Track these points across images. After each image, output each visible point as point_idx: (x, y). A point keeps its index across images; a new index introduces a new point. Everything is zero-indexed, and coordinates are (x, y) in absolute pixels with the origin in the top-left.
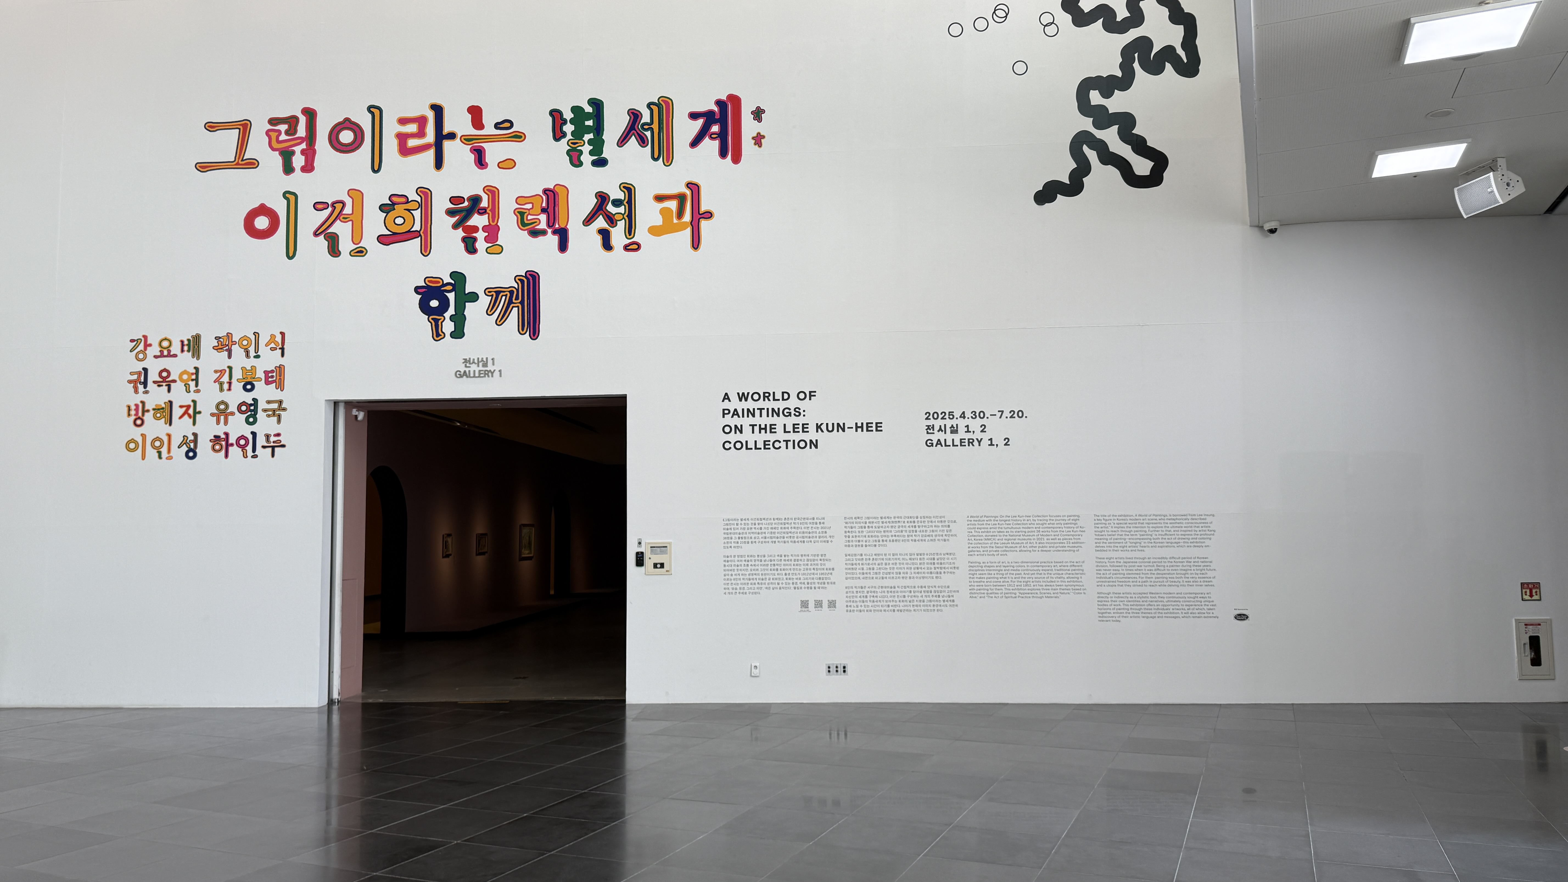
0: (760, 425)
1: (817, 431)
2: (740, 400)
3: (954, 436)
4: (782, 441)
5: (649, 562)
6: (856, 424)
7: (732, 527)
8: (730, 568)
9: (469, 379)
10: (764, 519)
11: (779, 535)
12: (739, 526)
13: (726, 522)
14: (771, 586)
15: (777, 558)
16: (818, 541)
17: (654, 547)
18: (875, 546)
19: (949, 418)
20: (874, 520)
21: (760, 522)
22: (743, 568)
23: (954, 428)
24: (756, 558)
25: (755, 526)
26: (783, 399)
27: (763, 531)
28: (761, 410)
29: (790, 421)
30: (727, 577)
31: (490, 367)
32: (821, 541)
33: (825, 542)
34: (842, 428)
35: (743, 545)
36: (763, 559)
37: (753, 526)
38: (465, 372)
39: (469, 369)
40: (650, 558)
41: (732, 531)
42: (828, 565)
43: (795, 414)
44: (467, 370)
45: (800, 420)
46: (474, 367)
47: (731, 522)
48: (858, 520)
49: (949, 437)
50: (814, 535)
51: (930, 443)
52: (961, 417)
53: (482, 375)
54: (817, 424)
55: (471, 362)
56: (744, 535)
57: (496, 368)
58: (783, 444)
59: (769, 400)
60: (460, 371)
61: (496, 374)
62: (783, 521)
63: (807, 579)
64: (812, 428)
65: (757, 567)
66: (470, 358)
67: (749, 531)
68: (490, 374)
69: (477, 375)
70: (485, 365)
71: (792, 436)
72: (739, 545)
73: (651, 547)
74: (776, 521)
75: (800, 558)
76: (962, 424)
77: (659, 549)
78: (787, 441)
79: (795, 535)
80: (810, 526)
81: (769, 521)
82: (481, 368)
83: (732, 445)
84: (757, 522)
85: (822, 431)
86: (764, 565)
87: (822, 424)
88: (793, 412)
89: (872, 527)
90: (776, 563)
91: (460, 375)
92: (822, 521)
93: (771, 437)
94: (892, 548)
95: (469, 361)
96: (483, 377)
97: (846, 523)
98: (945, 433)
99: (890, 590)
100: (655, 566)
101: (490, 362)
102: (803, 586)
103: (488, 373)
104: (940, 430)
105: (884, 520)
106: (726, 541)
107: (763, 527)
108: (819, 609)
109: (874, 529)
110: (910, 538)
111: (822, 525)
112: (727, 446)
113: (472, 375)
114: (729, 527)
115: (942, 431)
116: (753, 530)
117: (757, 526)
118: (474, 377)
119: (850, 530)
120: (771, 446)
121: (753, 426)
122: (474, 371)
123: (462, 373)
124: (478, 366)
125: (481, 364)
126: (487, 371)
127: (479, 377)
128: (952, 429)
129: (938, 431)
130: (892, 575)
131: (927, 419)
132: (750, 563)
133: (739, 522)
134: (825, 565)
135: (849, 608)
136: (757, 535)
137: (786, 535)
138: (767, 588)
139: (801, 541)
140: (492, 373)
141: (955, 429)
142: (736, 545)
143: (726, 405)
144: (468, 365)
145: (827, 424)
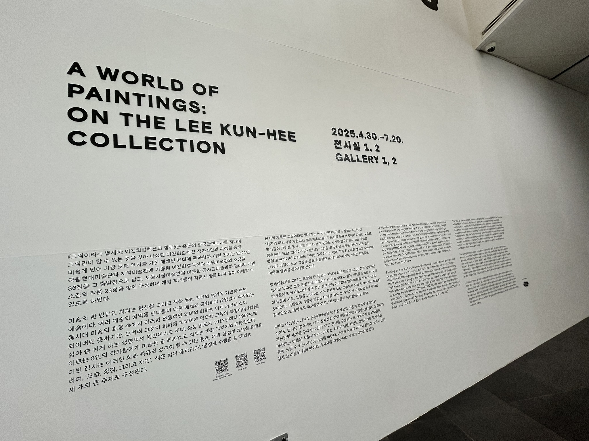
0: (138, 116)
1: (223, 133)
2: (103, 77)
3: (357, 152)
4: (174, 140)
6: (268, 130)
7: (88, 267)
10: (149, 249)
11: (175, 271)
12: (103, 265)
13: (74, 261)
14: (166, 352)
15: (174, 305)
16: (234, 272)
18: (303, 268)
20: (299, 238)
21: (142, 253)
22: (111, 333)
23: (356, 145)
24: (138, 312)
25: (133, 262)
26: (173, 89)
27: (148, 267)
28: (139, 96)
29: (185, 118)
30: (76, 358)
32: (239, 272)
33: (243, 271)
34: (252, 133)
35: (110, 295)
36: (149, 311)
37: (130, 262)
41: (89, 274)
42: (251, 301)
43: (191, 109)
45: (199, 117)
47: (84, 259)
48: (281, 240)
50: (229, 264)
51: (339, 158)
52: (360, 136)
54: (222, 125)
56: (114, 278)
58: (176, 145)
59: (152, 86)
62: (182, 249)
63: (222, 327)
64: (216, 129)
65: (139, 327)
67: (123, 270)
71: (188, 136)
72: (103, 295)
74: (170, 250)
75: (210, 299)
76: (362, 142)
78: (182, 142)
79: (201, 268)
80: (222, 252)
81: (159, 252)
83: (87, 139)
84: (137, 254)
85: (229, 134)
86: (153, 321)
87: (228, 126)
88: (188, 107)
89: (297, 246)
90: (172, 313)
92: (238, 244)
93: (159, 135)
94: (320, 268)
97: (268, 244)
98: (350, 149)
99: (323, 318)
102: (217, 339)
104: (346, 146)
105: (308, 237)
106: (74, 292)
107: (147, 261)
108: (244, 367)
109: (299, 249)
110: (336, 255)
111: (238, 250)
112: (77, 138)
114: (81, 268)
116: (131, 268)
117: (137, 261)
119: (273, 252)
120: (157, 146)
121: (127, 116)
130: (323, 300)
131: (334, 134)
132: (125, 323)
133: (104, 257)
135: (282, 354)
136: (138, 275)
137: (186, 270)
138: (158, 358)
139: (210, 275)
142: (97, 296)
143: (76, 79)
145: (235, 127)
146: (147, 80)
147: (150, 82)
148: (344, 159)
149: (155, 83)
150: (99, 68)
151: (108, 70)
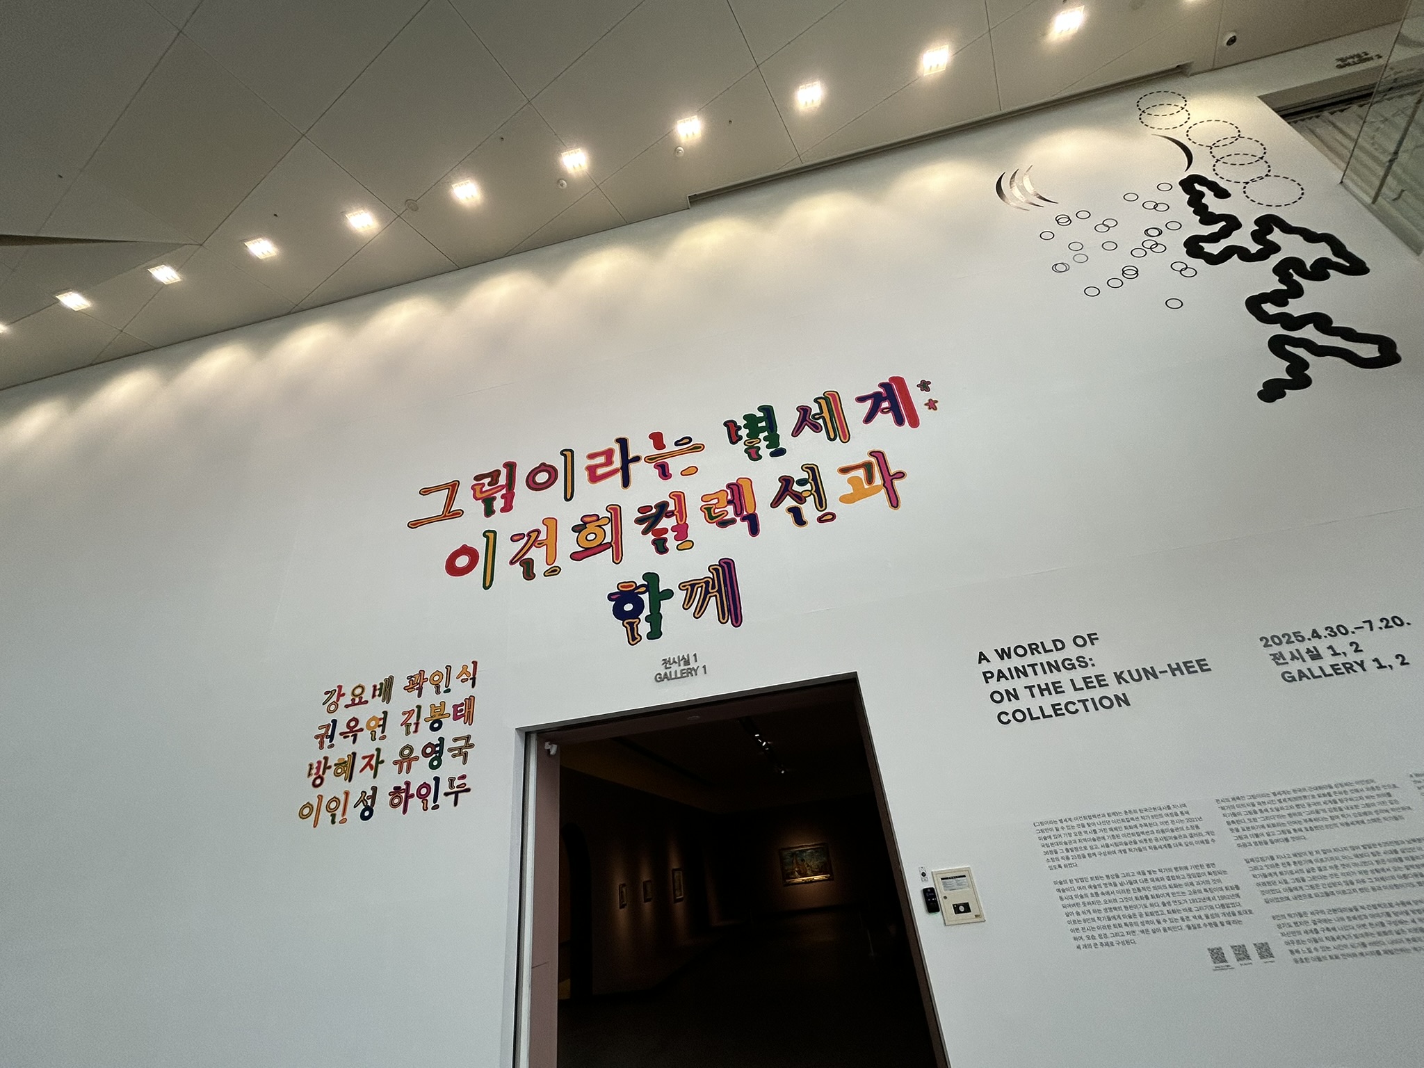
0: (1039, 686)
1: (1120, 683)
2: (1002, 658)
3: (1318, 663)
4: (1077, 702)
5: (946, 905)
6: (1169, 665)
7: (1051, 833)
8: (1072, 902)
9: (671, 681)
10: (1094, 816)
11: (1127, 840)
12: (1061, 832)
13: (1040, 828)
14: (1150, 927)
15: (1138, 877)
16: (1191, 843)
17: (947, 878)
18: (1287, 840)
19: (1297, 640)
20: (1266, 799)
21: (1090, 821)
22: (1092, 899)
23: (1312, 652)
24: (1106, 881)
25: (1084, 829)
26: (1057, 649)
27: (1100, 834)
28: (1033, 666)
29: (1078, 675)
30: (1072, 918)
31: (693, 665)
32: (1197, 843)
33: (1202, 842)
34: (1151, 673)
35: (1077, 861)
36: (1117, 881)
37: (1082, 830)
38: (666, 674)
39: (669, 670)
40: (945, 898)
41: (1054, 840)
42: (1227, 881)
43: (1079, 665)
44: (668, 671)
45: (1090, 672)
46: (675, 667)
47: (1046, 826)
48: (1239, 802)
49: (1314, 665)
50: (1182, 833)
51: (1289, 677)
52: (1313, 637)
53: (684, 675)
54: (1115, 673)
55: (672, 662)
56: (1075, 845)
57: (700, 664)
58: (1080, 706)
59: (1039, 653)
60: (660, 674)
61: (701, 671)
62: (1124, 817)
63: (1200, 909)
64: (1110, 679)
65: (1113, 897)
66: (670, 658)
67: (1079, 837)
68: (693, 672)
69: (679, 675)
70: (687, 663)
71: (1086, 694)
72: (1071, 861)
73: (942, 879)
74: (1114, 818)
75: (1174, 873)
76: (1322, 645)
77: (954, 880)
78: (1084, 702)
79: (1152, 836)
80: (1169, 819)
81: (1104, 819)
82: (682, 667)
83: (1010, 717)
84: (1085, 822)
85: (1127, 682)
86: (1123, 891)
87: (1122, 673)
88: (1077, 664)
89: (1267, 810)
90: (1141, 885)
91: (660, 678)
92: (1184, 809)
93: (1062, 699)
94: (1315, 841)
95: (669, 661)
96: (685, 677)
97: (1223, 808)
98: (1304, 661)
99: (1351, 914)
100: (957, 910)
101: (692, 659)
102: (1200, 922)
103: (691, 672)
104: (1293, 658)
105: (1279, 797)
106: (1049, 857)
107: (1097, 828)
108: (1245, 962)
109: (1271, 814)
110: (1337, 821)
111: (1186, 816)
112: (1005, 719)
113: (673, 677)
114: (1046, 834)
115: (1298, 659)
116: (1085, 836)
117: (1087, 829)
118: (676, 678)
119: (1234, 819)
120: (1064, 711)
121: (1030, 688)
122: (676, 671)
123: (662, 676)
124: (680, 666)
125: (682, 663)
126: (690, 669)
127: (682, 677)
128: (1310, 654)
129: (1292, 659)
130: (1340, 888)
131: (1266, 645)
132: (1099, 891)
133: (1059, 825)
134: (1219, 881)
135: (1297, 956)
136: (1093, 843)
137: (1137, 838)
138: (1142, 932)
139: (1165, 846)
140: (696, 671)
141: (1315, 653)
142: (1067, 862)
143: (985, 666)
144: (668, 666)
145: (1129, 671)
146: (1034, 648)
147: (1036, 649)
148: (1297, 678)
149: (1040, 649)
150: (996, 651)
151: (1003, 650)
